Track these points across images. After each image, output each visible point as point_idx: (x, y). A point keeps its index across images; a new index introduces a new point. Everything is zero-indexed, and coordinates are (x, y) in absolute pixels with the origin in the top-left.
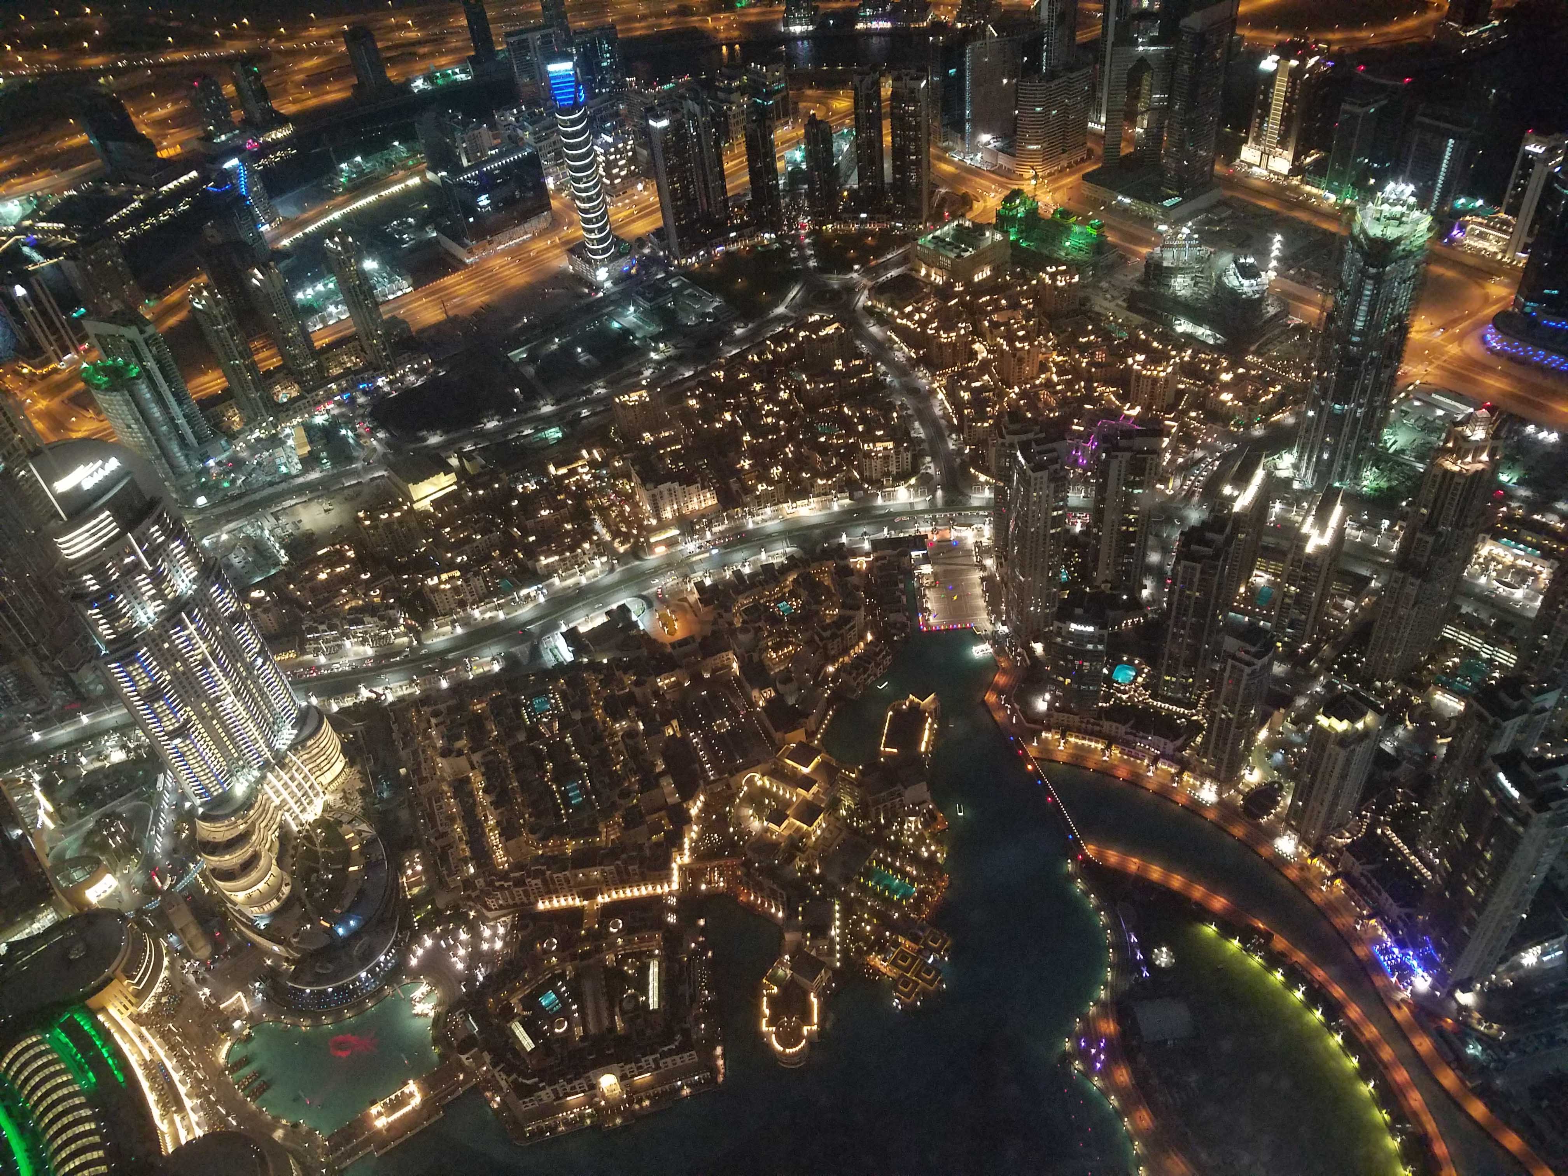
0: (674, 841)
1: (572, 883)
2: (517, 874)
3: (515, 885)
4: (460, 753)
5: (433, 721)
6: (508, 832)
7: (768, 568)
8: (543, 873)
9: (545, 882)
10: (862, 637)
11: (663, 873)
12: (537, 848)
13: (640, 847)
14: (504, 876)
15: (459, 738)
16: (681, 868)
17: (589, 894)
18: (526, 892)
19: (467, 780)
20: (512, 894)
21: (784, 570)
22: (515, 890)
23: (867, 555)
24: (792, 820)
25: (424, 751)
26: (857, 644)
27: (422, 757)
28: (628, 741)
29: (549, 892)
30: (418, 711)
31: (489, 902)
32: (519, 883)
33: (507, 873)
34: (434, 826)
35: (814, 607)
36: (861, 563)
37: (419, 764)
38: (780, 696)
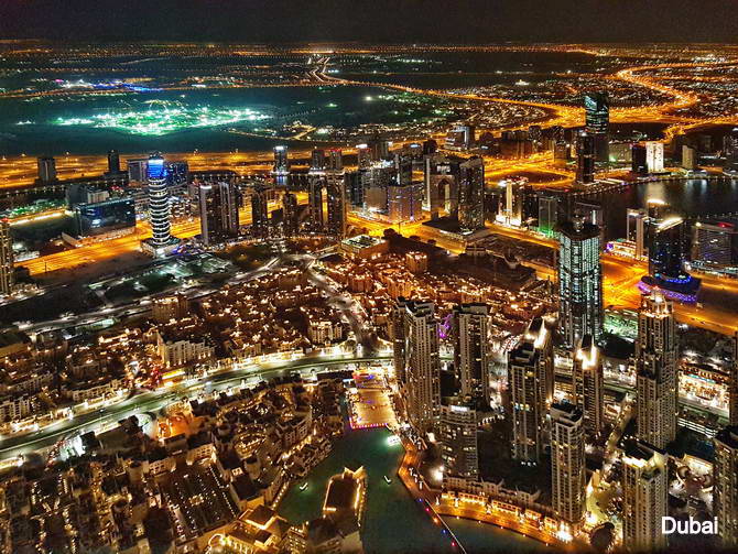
7: (245, 391)
10: (310, 433)
21: (257, 390)
23: (314, 382)
26: (306, 437)
28: (116, 509)
35: (276, 413)
36: (310, 388)
38: (246, 474)
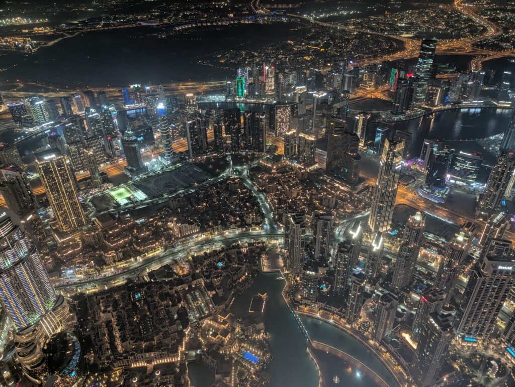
0: (180, 342)
1: (144, 358)
2: (125, 355)
3: (124, 359)
4: (109, 312)
5: (101, 301)
6: (123, 339)
7: (215, 251)
8: (134, 354)
9: (135, 358)
10: (244, 274)
11: (175, 354)
12: (133, 345)
13: (168, 345)
14: (121, 355)
15: (109, 306)
16: (181, 352)
17: (149, 362)
18: (128, 361)
19: (111, 321)
20: (122, 361)
21: (220, 252)
22: (124, 360)
23: (246, 248)
24: (220, 336)
25: (97, 311)
26: (242, 276)
27: (96, 313)
28: (166, 308)
29: (136, 361)
30: (96, 298)
31: (115, 364)
32: (126, 358)
33: (122, 354)
34: (98, 337)
35: (229, 264)
36: (244, 250)
37: (95, 315)
38: (217, 293)
